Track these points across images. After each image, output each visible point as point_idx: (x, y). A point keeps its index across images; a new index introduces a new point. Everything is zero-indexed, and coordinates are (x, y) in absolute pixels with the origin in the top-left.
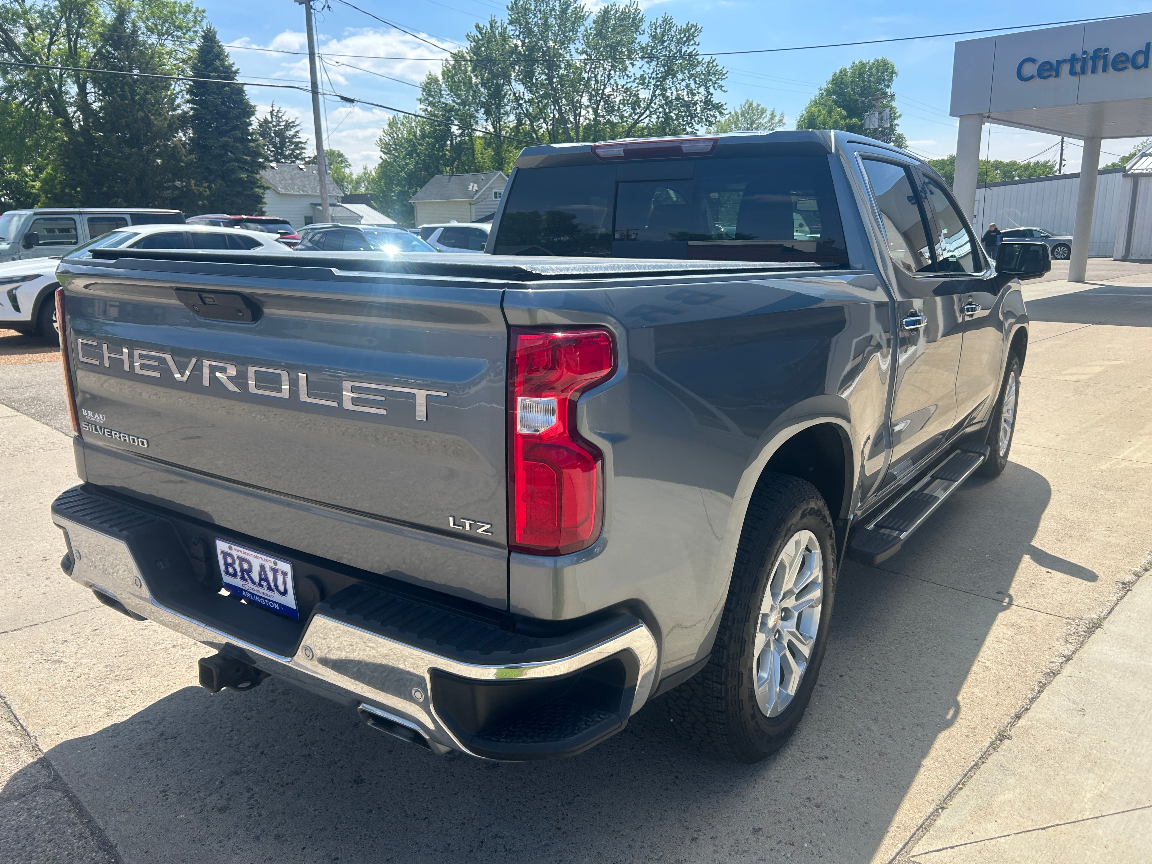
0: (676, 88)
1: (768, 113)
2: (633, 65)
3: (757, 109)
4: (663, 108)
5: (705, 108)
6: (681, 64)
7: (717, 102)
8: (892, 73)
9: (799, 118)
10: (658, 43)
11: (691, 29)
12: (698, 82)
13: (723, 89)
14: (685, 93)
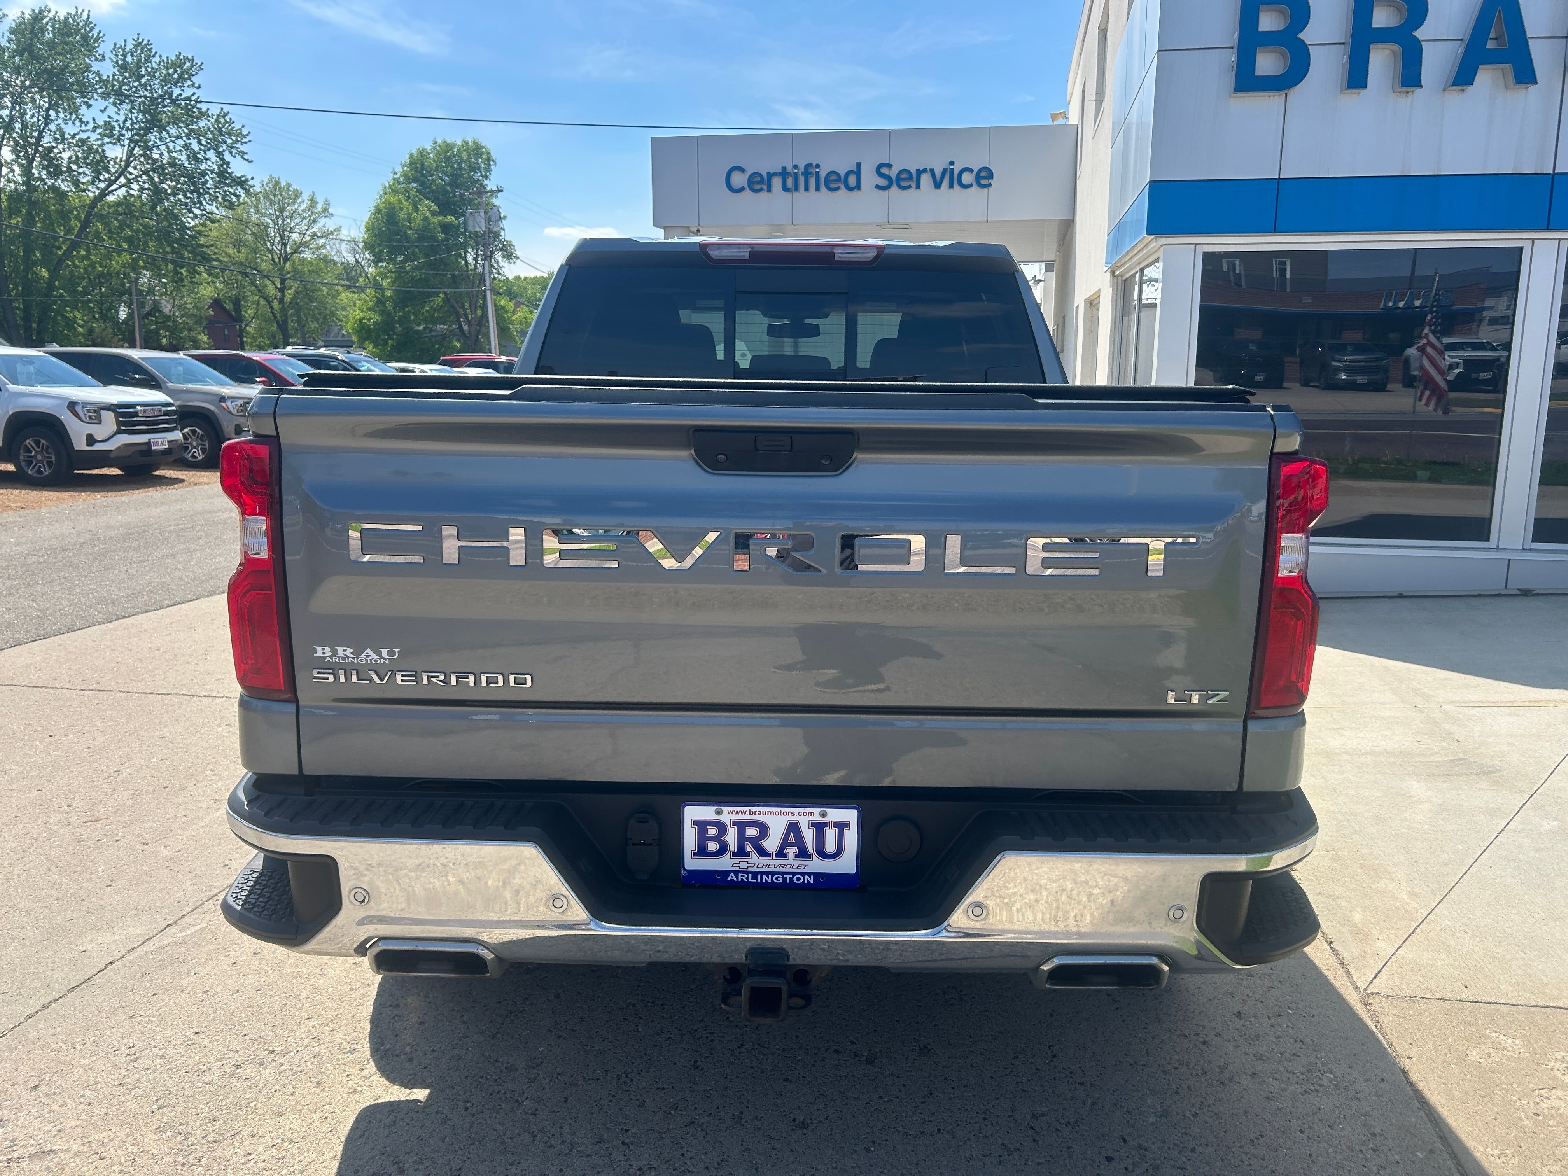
0: (168, 147)
1: (306, 196)
2: (89, 106)
3: (288, 191)
4: (148, 175)
5: (220, 182)
6: (172, 113)
7: (238, 175)
8: (489, 159)
9: (373, 209)
10: (130, 77)
11: (185, 64)
12: (203, 143)
13: (246, 157)
14: (184, 158)
